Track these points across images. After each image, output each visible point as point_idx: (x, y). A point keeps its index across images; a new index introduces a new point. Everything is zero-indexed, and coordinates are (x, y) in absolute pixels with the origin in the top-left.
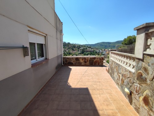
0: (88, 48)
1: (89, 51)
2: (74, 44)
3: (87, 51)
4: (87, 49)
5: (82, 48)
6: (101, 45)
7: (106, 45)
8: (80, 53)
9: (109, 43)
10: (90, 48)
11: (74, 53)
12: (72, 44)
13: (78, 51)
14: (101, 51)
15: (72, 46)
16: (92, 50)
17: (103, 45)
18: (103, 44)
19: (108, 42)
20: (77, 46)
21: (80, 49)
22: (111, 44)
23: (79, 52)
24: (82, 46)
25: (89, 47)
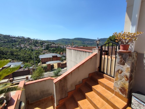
0: (52, 44)
2: (36, 39)
13: (42, 47)
16: (57, 45)
22: (70, 40)
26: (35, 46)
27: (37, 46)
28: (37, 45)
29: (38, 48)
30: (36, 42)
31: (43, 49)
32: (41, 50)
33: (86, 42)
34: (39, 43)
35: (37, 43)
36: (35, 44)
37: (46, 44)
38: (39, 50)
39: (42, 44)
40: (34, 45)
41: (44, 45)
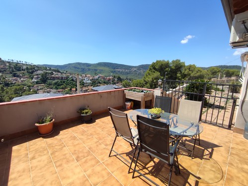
1: (58, 78)
2: (15, 61)
3: (54, 79)
4: (52, 74)
6: (75, 67)
7: (83, 67)
8: (37, 83)
9: (88, 65)
11: (20, 84)
12: (9, 62)
13: (32, 78)
14: (80, 77)
15: (10, 67)
20: (24, 67)
21: (35, 73)
23: (34, 80)
26: (15, 75)
27: (18, 76)
28: (18, 73)
29: (22, 79)
30: (15, 68)
31: (33, 82)
32: (30, 84)
33: (119, 70)
34: (23, 70)
35: (19, 70)
36: (13, 71)
37: (39, 72)
39: (32, 73)
40: (11, 73)
41: (37, 75)
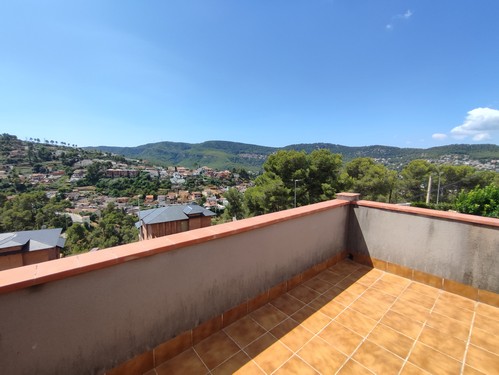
0: (113, 163)
1: (120, 174)
2: (42, 142)
3: (112, 175)
4: (109, 165)
5: (87, 162)
6: (160, 151)
7: (174, 150)
8: (80, 184)
9: (185, 146)
10: (123, 161)
11: (45, 185)
12: (30, 144)
13: (70, 175)
14: (164, 172)
15: (30, 154)
16: (133, 169)
17: (165, 153)
18: (167, 149)
19: (182, 144)
20: (58, 153)
21: (78, 164)
22: (189, 148)
23: (74, 178)
24: (87, 153)
25: (117, 160)
29: (51, 177)
31: (72, 182)
32: (65, 187)
33: (245, 156)
34: (54, 158)
35: (48, 159)
38: (53, 185)
39: (71, 164)
41: (81, 168)
